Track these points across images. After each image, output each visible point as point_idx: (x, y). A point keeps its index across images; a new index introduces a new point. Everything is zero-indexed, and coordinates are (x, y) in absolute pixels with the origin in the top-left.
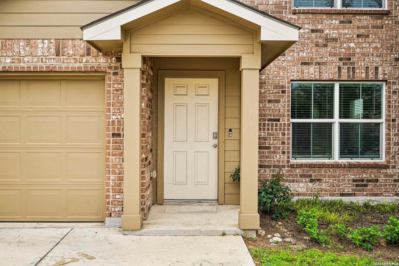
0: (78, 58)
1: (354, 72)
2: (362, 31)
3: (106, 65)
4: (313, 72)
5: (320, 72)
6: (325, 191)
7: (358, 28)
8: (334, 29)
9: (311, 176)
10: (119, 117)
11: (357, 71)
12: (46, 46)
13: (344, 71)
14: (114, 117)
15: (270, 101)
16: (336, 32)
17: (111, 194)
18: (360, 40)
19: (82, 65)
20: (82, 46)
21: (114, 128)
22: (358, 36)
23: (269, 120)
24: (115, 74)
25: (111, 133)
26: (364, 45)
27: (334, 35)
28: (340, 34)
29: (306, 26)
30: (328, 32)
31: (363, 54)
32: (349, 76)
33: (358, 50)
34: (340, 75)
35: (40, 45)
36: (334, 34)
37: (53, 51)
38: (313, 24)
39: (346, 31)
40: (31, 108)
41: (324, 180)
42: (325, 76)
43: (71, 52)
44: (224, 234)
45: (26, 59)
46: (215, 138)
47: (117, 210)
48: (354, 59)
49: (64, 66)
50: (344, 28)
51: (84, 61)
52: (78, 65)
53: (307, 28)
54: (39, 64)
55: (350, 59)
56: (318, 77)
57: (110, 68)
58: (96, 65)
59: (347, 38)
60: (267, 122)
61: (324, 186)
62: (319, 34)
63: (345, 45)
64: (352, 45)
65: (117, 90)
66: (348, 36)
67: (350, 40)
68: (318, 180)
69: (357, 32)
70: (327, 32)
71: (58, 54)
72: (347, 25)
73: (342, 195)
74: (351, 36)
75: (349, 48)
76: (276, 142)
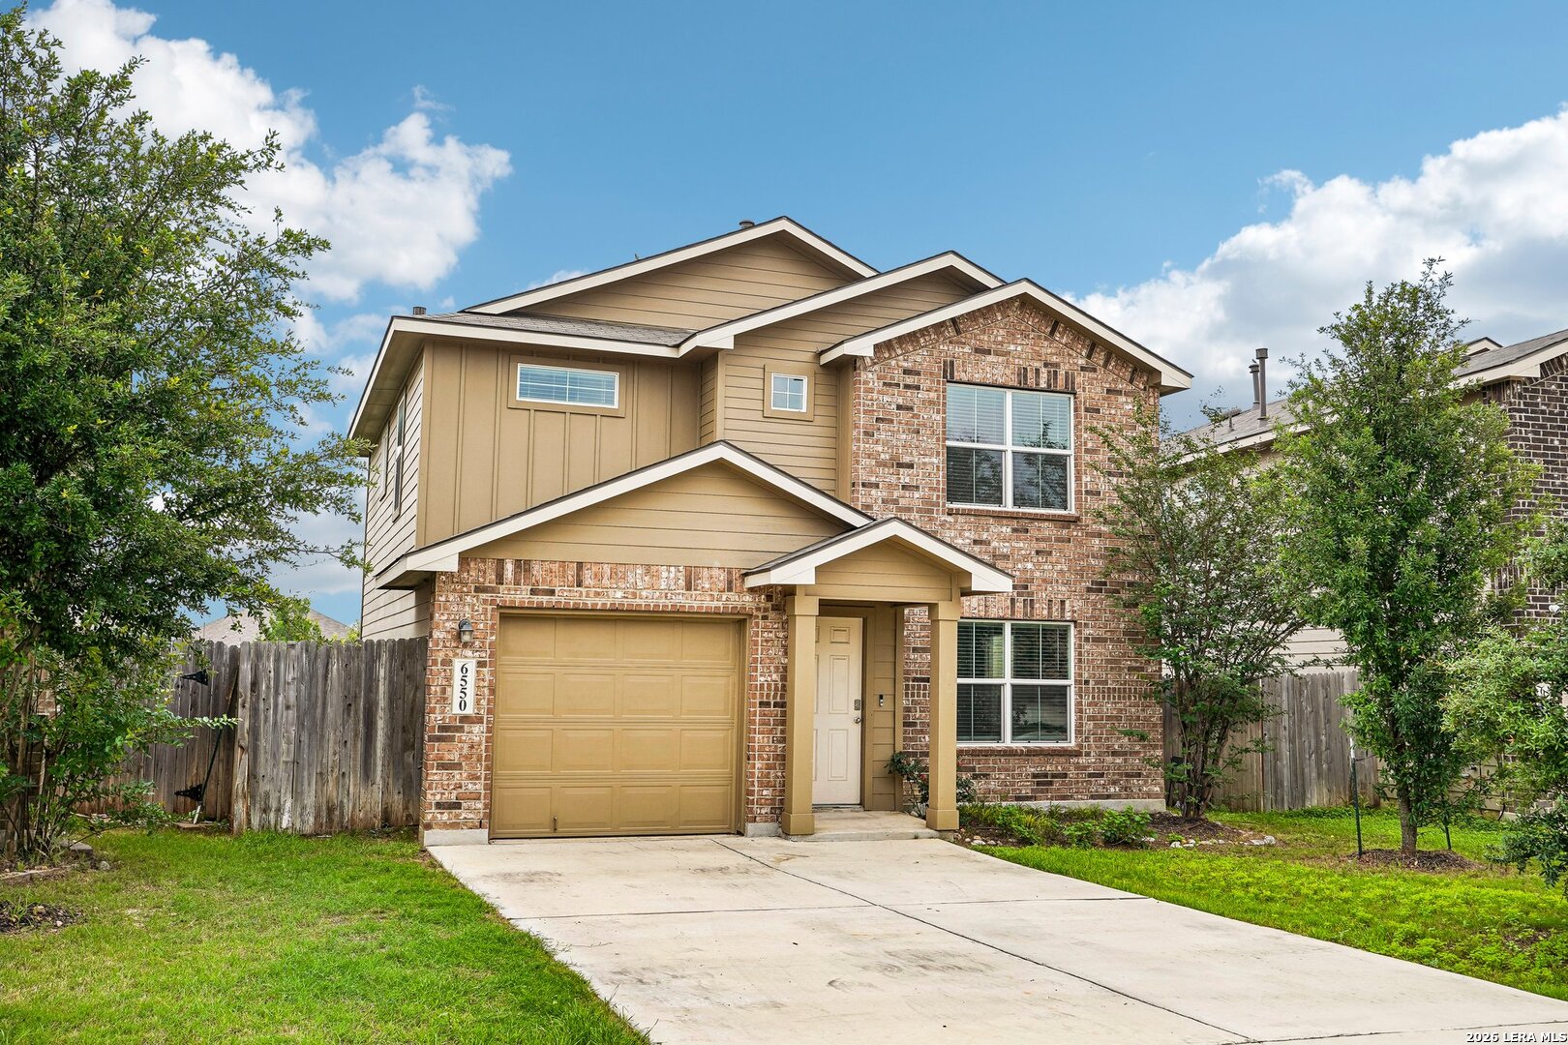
0: (716, 594)
1: (1032, 608)
2: (1043, 545)
3: (753, 606)
4: (976, 606)
5: (986, 606)
6: (995, 792)
7: (1037, 540)
8: (1004, 540)
9: (974, 769)
10: (769, 679)
11: (1037, 606)
12: (672, 575)
13: (1019, 605)
14: (762, 679)
15: (915, 650)
16: (1007, 544)
17: (756, 789)
18: (1040, 558)
19: (720, 604)
20: (722, 578)
21: (762, 695)
22: (1038, 552)
23: (915, 679)
24: (765, 618)
25: (758, 701)
26: (1046, 567)
27: (1005, 550)
28: (1013, 548)
29: (967, 534)
30: (997, 544)
31: (1044, 581)
32: (1025, 614)
33: (1037, 574)
34: (1013, 612)
35: (665, 575)
36: (1005, 548)
37: (682, 582)
38: (975, 532)
39: (1022, 545)
40: (632, 663)
41: (993, 774)
42: (993, 612)
43: (707, 586)
44: (916, 838)
45: (644, 593)
46: (857, 709)
47: (763, 811)
48: (1032, 588)
49: (696, 604)
50: (1018, 540)
51: (724, 599)
52: (715, 603)
53: (968, 538)
54: (662, 601)
55: (1026, 587)
56: (982, 614)
57: (758, 609)
58: (739, 604)
59: (1022, 555)
60: (911, 683)
61: (993, 785)
62: (984, 547)
63: (1020, 566)
64: (1029, 566)
65: (767, 641)
66: (1023, 552)
67: (1026, 558)
68: (985, 776)
69: (1035, 546)
70: (995, 544)
71: (689, 588)
72: (1023, 535)
73: (1018, 799)
74: (1028, 552)
75: (1025, 570)
76: (924, 714)
